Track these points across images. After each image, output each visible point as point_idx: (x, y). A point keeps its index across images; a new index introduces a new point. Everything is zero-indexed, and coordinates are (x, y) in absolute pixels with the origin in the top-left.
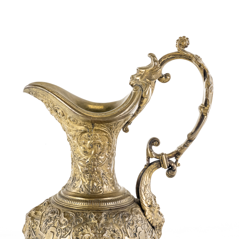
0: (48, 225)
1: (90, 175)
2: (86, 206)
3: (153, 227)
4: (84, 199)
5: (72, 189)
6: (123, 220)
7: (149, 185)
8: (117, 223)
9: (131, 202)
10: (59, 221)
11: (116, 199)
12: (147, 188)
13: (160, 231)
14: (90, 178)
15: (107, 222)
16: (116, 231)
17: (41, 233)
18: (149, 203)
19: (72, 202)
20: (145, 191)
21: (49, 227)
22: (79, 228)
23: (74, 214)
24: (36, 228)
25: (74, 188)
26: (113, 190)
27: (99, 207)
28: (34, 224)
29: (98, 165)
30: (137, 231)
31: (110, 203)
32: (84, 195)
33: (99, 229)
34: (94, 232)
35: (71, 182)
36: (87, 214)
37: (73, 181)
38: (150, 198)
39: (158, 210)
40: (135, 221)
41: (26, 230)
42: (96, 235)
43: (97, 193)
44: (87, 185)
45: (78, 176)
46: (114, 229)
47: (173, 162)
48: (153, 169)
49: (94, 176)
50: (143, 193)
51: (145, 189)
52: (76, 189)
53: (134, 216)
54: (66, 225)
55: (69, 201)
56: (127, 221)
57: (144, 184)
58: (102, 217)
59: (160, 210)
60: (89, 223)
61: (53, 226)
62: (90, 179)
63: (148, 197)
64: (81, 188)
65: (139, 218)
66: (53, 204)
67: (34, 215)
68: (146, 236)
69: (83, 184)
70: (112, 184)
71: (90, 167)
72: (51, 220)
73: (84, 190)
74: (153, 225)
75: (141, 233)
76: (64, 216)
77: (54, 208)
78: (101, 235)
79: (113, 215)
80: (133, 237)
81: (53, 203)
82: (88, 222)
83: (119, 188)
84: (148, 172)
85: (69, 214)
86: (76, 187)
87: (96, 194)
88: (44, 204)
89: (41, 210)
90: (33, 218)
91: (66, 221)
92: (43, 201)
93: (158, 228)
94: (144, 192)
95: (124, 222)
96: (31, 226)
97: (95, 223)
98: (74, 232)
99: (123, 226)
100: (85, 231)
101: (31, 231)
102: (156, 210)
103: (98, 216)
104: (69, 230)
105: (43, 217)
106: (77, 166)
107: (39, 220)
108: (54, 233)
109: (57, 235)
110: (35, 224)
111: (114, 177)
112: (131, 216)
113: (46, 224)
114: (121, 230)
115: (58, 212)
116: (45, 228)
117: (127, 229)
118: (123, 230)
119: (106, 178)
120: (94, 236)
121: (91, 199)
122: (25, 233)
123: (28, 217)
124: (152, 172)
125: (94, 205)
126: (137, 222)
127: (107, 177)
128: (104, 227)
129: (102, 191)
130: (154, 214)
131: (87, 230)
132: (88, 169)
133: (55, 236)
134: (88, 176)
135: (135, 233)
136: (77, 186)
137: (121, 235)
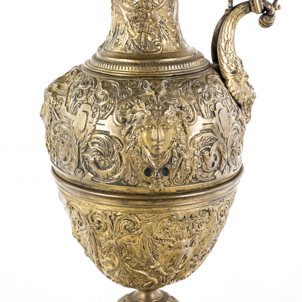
0: (78, 102)
1: (141, 24)
2: (136, 71)
3: (239, 105)
4: (133, 60)
5: (113, 47)
6: (194, 91)
7: (232, 40)
8: (185, 95)
9: (206, 67)
10: (95, 95)
11: (181, 61)
12: (229, 44)
13: (250, 111)
14: (141, 29)
15: (169, 94)
16: (184, 108)
17: (69, 115)
18: (233, 68)
19: (114, 67)
20: (227, 50)
21: (80, 105)
22: (127, 104)
23: (118, 84)
24: (60, 108)
25: (116, 45)
26: (177, 48)
27: (156, 72)
28: (56, 102)
29: (153, 8)
30: (215, 109)
31: (173, 67)
32: (131, 55)
33: (158, 104)
34: (150, 107)
35: (111, 38)
36: (137, 83)
37: (115, 36)
38: (234, 61)
39: (246, 79)
40: (213, 93)
41: (45, 114)
42: (153, 113)
43: (153, 52)
44: (137, 40)
45: (122, 26)
46: (181, 104)
47: (269, 4)
48: (238, 15)
49: (148, 26)
50: (222, 53)
51: (226, 47)
52: (120, 46)
53: (210, 86)
54: (106, 100)
55: (109, 65)
56: (200, 93)
57: (224, 38)
58: (161, 86)
59: (249, 80)
60: (141, 96)
61: (85, 103)
62: (141, 31)
63: (231, 58)
64: (128, 45)
65: (218, 89)
66: (85, 72)
67: (57, 89)
68: (229, 117)
69: (130, 39)
70: (175, 39)
71: (140, 11)
72: (83, 94)
73: (131, 47)
74: (239, 102)
75: (222, 112)
76: (103, 88)
77: (87, 77)
78: (161, 112)
79: (179, 83)
80: (210, 117)
81: (85, 70)
82: (140, 94)
83: (186, 46)
84: (231, 19)
85: (110, 83)
86: (120, 44)
87: (150, 54)
88: (72, 73)
89: (67, 82)
90: (55, 94)
91: (106, 95)
92: (70, 70)
93: (246, 107)
94: (225, 51)
95: (196, 94)
96: (52, 106)
97: (152, 96)
98: (119, 110)
99: (194, 101)
100: (136, 107)
101: (52, 113)
102: (243, 79)
103: (156, 85)
104: (111, 108)
105: (70, 92)
106: (120, 11)
107: (64, 95)
108: (88, 113)
109: (92, 116)
110: (58, 103)
111: (178, 27)
112: (206, 87)
113: (75, 100)
114: (191, 106)
115: (93, 82)
116: (74, 107)
117: (200, 105)
118: (195, 106)
119: (166, 29)
120: (150, 114)
121: (143, 61)
122: (44, 117)
123: (47, 92)
124: (236, 20)
125: (149, 70)
126: (215, 95)
127: (168, 27)
128: (165, 101)
129: (161, 48)
130: (240, 85)
131: (140, 106)
132: (137, 14)
133: (90, 117)
134: (137, 25)
135: (214, 112)
136: (122, 42)
137: (192, 113)
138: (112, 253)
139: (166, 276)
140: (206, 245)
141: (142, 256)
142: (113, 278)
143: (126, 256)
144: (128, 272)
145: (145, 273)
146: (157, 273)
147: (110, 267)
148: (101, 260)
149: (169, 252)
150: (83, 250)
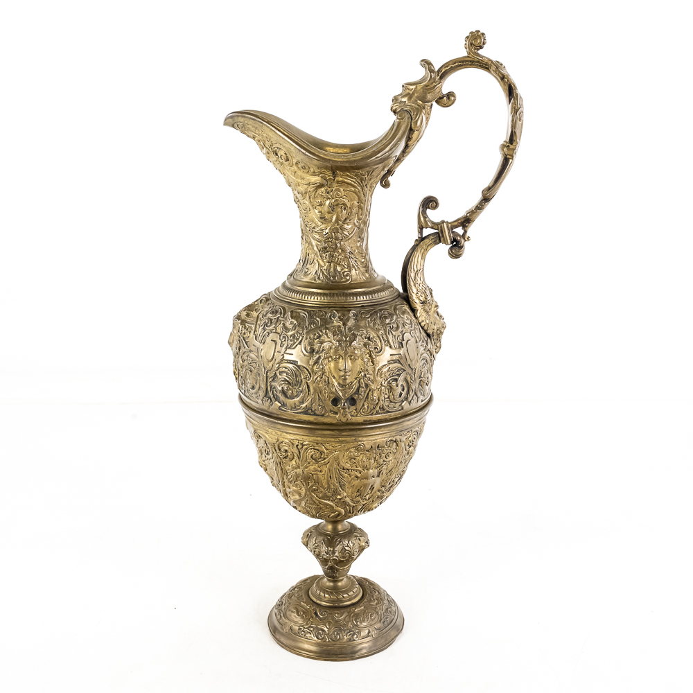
0: (267, 331)
1: (331, 254)
2: (324, 301)
3: (428, 335)
4: (322, 290)
5: (302, 277)
6: (382, 322)
7: (421, 270)
8: (373, 326)
9: (395, 296)
10: (284, 324)
12: (419, 275)
13: (439, 341)
14: (330, 259)
15: (357, 325)
16: (372, 338)
17: (257, 343)
18: (422, 299)
19: (303, 296)
20: (416, 280)
21: (269, 334)
22: (315, 334)
23: (307, 314)
24: (249, 337)
25: (306, 275)
26: (366, 279)
27: (345, 302)
28: (245, 330)
29: (343, 239)
30: (403, 340)
31: (362, 297)
32: (320, 285)
33: (346, 335)
34: (338, 338)
35: (301, 266)
36: (326, 313)
37: (304, 265)
38: (423, 291)
39: (435, 309)
40: (401, 323)
42: (341, 344)
43: (342, 282)
44: (326, 270)
45: (312, 256)
46: (369, 335)
47: (459, 235)
48: (428, 246)
49: (337, 256)
50: (412, 283)
51: (415, 277)
52: (309, 276)
53: (399, 316)
54: (294, 330)
55: (298, 295)
56: (389, 324)
57: (414, 268)
58: (349, 316)
60: (329, 326)
61: (274, 332)
62: (330, 261)
63: (421, 288)
64: (317, 275)
65: (407, 320)
66: (274, 301)
67: (246, 317)
68: (418, 348)
69: (320, 269)
70: (365, 269)
71: (329, 241)
72: (271, 324)
73: (321, 277)
74: (428, 332)
75: (410, 342)
76: (292, 317)
77: (276, 306)
78: (348, 343)
79: (367, 314)
80: (398, 348)
81: (274, 299)
82: (328, 324)
83: (376, 275)
84: (421, 250)
85: (299, 313)
86: (309, 274)
87: (339, 284)
88: (261, 302)
89: (256, 310)
90: (243, 322)
91: (295, 324)
92: (259, 297)
93: (435, 337)
94: (414, 281)
95: (383, 325)
96: (240, 334)
97: (339, 327)
98: (307, 340)
99: (382, 331)
100: (324, 337)
101: (241, 341)
102: (433, 309)
103: (344, 315)
104: (299, 338)
105: (259, 320)
106: (310, 240)
107: (252, 324)
108: (276, 342)
109: (281, 345)
110: (247, 331)
111: (367, 257)
112: (395, 317)
113: (264, 329)
114: (379, 337)
115: (282, 311)
116: (263, 335)
117: (388, 336)
118: (383, 337)
119: (355, 259)
120: (338, 344)
121: (332, 292)
122: (232, 344)
123: (236, 320)
124: (426, 250)
125: (337, 300)
126: (404, 326)
127: (357, 257)
128: (353, 332)
129: (350, 278)
130: (430, 315)
131: (328, 336)
132: (326, 245)
133: (278, 347)
134: (326, 255)
135: (401, 342)
136: (311, 271)
137: (380, 344)
138: (299, 482)
139: (353, 506)
140: (394, 475)
141: (329, 486)
142: (299, 508)
143: (312, 486)
144: (315, 502)
145: (331, 503)
146: (344, 504)
147: (297, 497)
148: (288, 490)
149: (356, 482)
150: (269, 480)
